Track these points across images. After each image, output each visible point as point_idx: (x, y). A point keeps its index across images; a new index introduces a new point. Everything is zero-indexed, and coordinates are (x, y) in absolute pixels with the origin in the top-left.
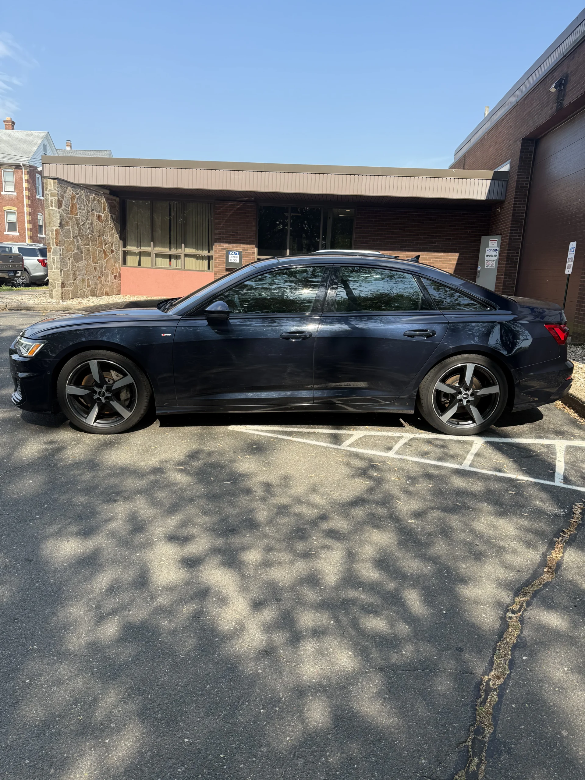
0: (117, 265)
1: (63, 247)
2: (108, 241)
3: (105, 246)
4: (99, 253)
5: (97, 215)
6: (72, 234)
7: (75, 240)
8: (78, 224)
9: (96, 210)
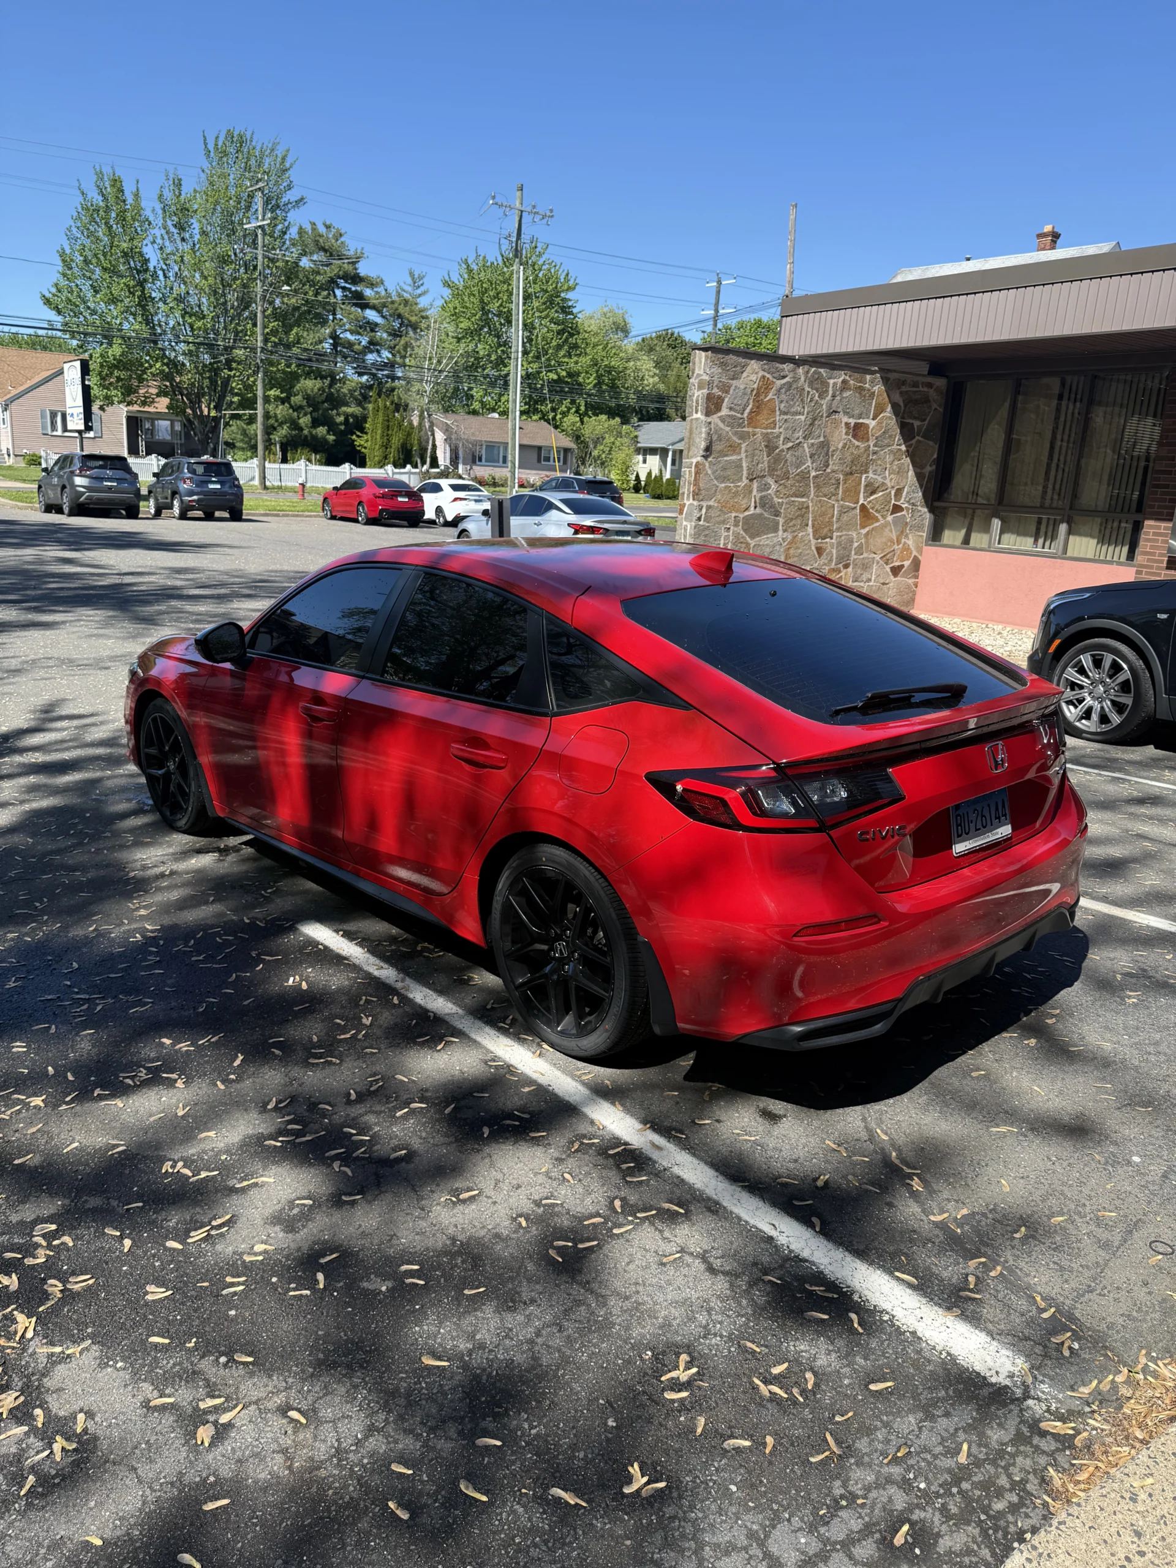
0: (910, 542)
1: (711, 503)
2: (883, 484)
3: (865, 498)
4: (841, 513)
5: (847, 424)
6: (745, 473)
7: (755, 485)
8: (771, 448)
9: (846, 413)
